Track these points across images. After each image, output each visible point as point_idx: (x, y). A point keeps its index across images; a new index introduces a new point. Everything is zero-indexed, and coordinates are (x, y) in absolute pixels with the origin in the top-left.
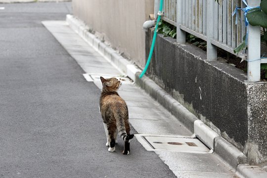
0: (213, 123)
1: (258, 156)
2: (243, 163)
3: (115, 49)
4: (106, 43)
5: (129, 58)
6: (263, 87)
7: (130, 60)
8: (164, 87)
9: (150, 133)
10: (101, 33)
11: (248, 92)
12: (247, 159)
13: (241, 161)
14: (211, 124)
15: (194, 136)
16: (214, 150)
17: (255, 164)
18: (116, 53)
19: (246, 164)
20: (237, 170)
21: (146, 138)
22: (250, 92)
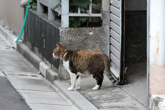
0: (49, 61)
1: (66, 75)
2: (57, 79)
3: (10, 30)
4: (6, 27)
5: (17, 34)
6: (69, 31)
7: (17, 36)
8: (31, 48)
9: (9, 70)
10: (3, 20)
11: (60, 34)
12: (59, 76)
13: (56, 78)
14: (48, 62)
15: (39, 73)
16: (46, 78)
17: (64, 80)
18: (10, 33)
19: (58, 80)
20: (53, 83)
21: (5, 72)
22: (61, 34)
